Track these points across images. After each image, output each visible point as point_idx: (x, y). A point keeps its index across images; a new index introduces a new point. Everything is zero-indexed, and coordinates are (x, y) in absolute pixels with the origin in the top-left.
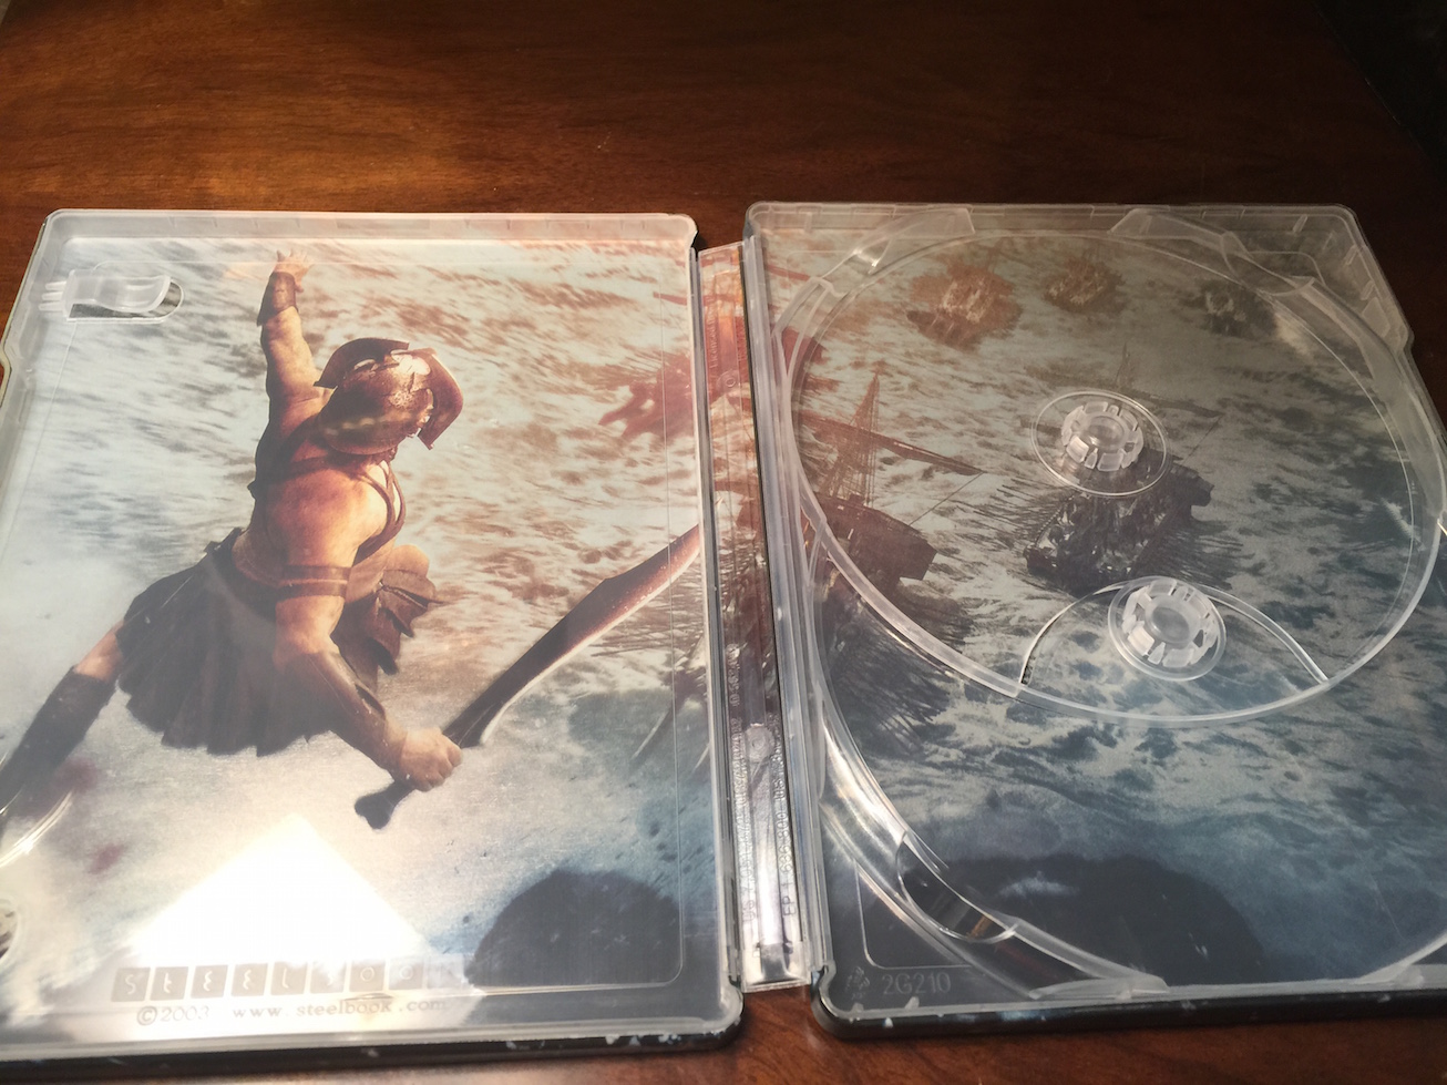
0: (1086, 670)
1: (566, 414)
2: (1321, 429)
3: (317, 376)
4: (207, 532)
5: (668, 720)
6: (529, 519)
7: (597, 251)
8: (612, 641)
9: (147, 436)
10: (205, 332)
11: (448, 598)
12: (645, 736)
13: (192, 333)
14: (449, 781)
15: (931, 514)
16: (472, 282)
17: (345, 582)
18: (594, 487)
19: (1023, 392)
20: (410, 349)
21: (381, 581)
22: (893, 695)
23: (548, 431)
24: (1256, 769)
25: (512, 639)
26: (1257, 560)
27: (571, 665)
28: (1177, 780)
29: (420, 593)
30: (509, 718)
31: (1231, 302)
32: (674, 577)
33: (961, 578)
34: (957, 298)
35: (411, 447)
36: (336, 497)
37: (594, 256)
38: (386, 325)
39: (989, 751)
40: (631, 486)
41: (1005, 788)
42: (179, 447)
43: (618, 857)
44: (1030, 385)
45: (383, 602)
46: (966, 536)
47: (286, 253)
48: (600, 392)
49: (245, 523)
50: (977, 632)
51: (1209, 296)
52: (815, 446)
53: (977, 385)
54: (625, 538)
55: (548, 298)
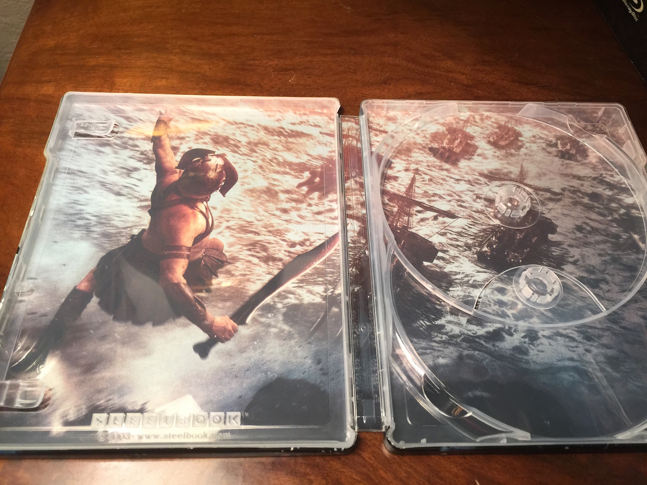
0: (501, 303)
1: (282, 183)
2: (606, 202)
3: (176, 164)
4: (131, 230)
5: (325, 315)
6: (266, 228)
7: (295, 113)
8: (301, 281)
9: (105, 189)
10: (129, 145)
11: (231, 261)
12: (315, 322)
13: (123, 145)
14: (232, 339)
15: (437, 235)
16: (242, 126)
17: (189, 253)
18: (294, 215)
19: (477, 183)
20: (216, 153)
21: (204, 253)
22: (419, 312)
23: (274, 190)
24: (572, 347)
25: (260, 280)
26: (575, 258)
27: (284, 291)
28: (539, 351)
29: (220, 259)
30: (257, 313)
31: (569, 144)
32: (328, 255)
33: (449, 262)
34: (450, 141)
35: (216, 196)
36: (184, 216)
37: (295, 116)
38: (205, 143)
39: (458, 336)
40: (310, 215)
41: (466, 352)
42: (118, 194)
43: (303, 373)
44: (480, 180)
45: (204, 261)
46: (451, 245)
47: (163, 112)
48: (297, 174)
49: (147, 227)
50: (455, 286)
51: (559, 142)
52: (388, 204)
53: (457, 180)
54: (307, 237)
55: (275, 133)
